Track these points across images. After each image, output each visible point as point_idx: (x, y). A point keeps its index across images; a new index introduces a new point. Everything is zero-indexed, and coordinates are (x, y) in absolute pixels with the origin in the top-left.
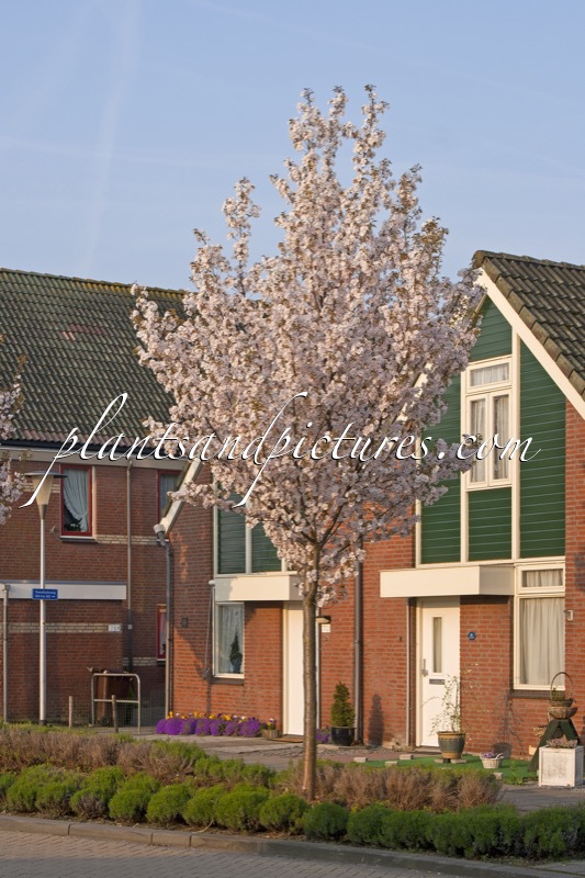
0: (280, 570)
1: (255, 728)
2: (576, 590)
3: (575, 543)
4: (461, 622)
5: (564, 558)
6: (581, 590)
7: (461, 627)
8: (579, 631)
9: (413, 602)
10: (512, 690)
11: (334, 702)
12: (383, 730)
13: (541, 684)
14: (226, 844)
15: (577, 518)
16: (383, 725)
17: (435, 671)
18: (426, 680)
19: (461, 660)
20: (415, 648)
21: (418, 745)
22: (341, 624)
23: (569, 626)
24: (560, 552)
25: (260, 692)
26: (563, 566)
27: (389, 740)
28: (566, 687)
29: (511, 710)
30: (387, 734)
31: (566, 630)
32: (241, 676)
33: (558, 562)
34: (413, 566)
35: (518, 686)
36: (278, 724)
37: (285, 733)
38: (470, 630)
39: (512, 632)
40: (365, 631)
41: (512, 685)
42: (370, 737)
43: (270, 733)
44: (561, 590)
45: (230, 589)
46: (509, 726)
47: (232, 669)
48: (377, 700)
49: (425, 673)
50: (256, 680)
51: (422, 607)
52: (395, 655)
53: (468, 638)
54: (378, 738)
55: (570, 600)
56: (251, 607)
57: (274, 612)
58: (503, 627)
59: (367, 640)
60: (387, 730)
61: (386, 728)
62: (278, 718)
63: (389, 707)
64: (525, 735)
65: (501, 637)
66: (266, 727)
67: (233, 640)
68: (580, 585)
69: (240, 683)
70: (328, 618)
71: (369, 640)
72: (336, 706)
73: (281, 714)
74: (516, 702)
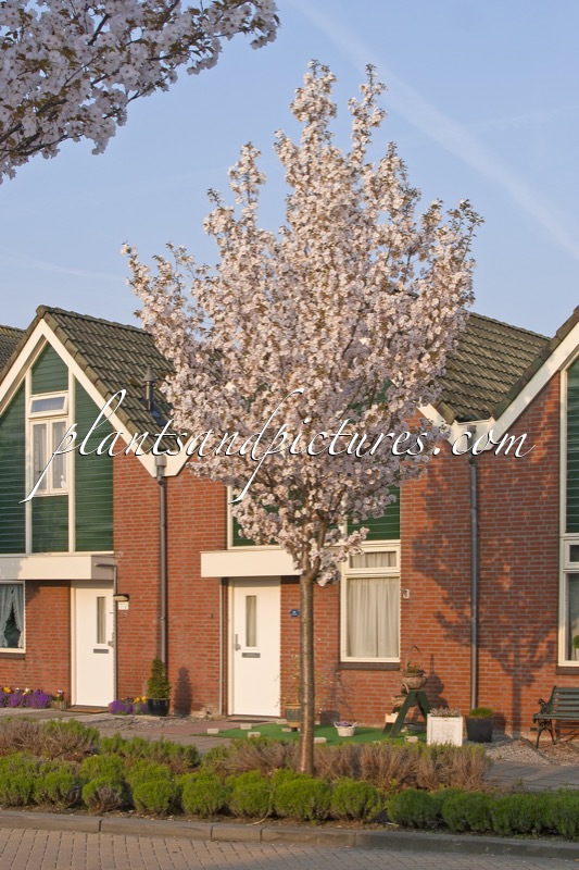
0: (67, 551)
1: (45, 700)
2: (414, 571)
3: (411, 528)
4: (282, 600)
5: (399, 541)
6: (419, 571)
7: (282, 604)
8: (416, 608)
9: (226, 581)
10: (340, 663)
11: (151, 676)
12: (191, 700)
13: (368, 656)
14: (307, 837)
15: (414, 505)
16: (191, 695)
17: (248, 645)
18: (238, 654)
19: (282, 635)
20: (227, 624)
21: (230, 713)
22: (142, 602)
23: (405, 604)
24: (397, 536)
25: (45, 666)
26: (398, 550)
27: (199, 710)
28: (401, 658)
29: (340, 680)
30: (196, 704)
31: (402, 608)
32: (23, 651)
33: (393, 545)
34: (225, 548)
35: (344, 658)
36: (66, 696)
37: (73, 703)
38: (293, 607)
39: (339, 609)
40: (169, 608)
41: (339, 657)
42: (176, 707)
43: (61, 704)
44: (396, 570)
45: (20, 569)
46: (338, 696)
47: (6, 644)
48: (184, 673)
49: (238, 648)
50: (40, 654)
51: (234, 586)
52: (206, 630)
53: (288, 615)
54: (185, 708)
55: (407, 580)
56: (34, 586)
57: (60, 590)
58: (330, 604)
59: (172, 617)
60: (196, 700)
61: (194, 698)
62: (66, 690)
63: (198, 678)
64: (356, 703)
65: (328, 614)
66: (55, 699)
67: (7, 616)
68: (417, 566)
69: (21, 657)
70: (127, 596)
71: (174, 617)
72: (153, 679)
73: (70, 686)
74: (345, 674)
